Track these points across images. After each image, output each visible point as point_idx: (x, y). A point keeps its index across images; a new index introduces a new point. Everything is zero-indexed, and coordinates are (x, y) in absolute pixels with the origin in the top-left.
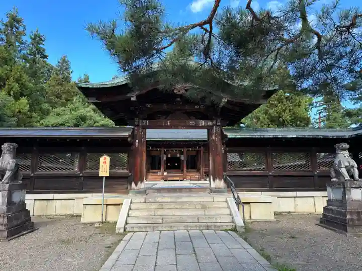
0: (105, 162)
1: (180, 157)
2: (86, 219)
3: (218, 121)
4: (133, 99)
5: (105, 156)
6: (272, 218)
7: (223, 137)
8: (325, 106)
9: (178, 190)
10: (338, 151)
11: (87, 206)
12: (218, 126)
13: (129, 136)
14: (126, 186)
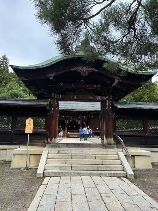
0: (30, 123)
1: (78, 122)
2: (14, 165)
3: (111, 96)
4: (52, 78)
5: (30, 119)
6: (150, 167)
7: (114, 108)
9: (81, 145)
11: (16, 155)
12: (109, 100)
13: (47, 105)
14: (44, 141)
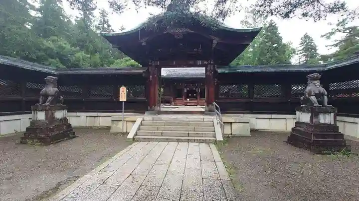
0: (123, 91)
2: (113, 130)
3: (212, 60)
4: (144, 44)
5: (123, 87)
6: (249, 134)
7: (216, 72)
8: (304, 53)
10: (309, 81)
11: (114, 121)
12: (211, 64)
13: (144, 72)
